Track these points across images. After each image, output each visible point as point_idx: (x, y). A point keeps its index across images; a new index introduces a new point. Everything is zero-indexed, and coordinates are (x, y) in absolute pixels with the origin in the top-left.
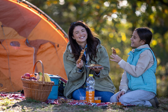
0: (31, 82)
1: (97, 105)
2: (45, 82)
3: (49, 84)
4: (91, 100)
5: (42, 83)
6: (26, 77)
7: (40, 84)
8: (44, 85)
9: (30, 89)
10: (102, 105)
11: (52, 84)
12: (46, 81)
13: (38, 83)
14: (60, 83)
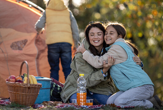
0: (15, 84)
1: (88, 107)
2: (30, 85)
3: (35, 87)
4: (83, 103)
5: (27, 85)
6: (11, 79)
7: (25, 86)
8: (29, 88)
9: (15, 92)
10: (95, 107)
11: (39, 87)
12: (32, 83)
13: (22, 85)
14: (54, 86)
